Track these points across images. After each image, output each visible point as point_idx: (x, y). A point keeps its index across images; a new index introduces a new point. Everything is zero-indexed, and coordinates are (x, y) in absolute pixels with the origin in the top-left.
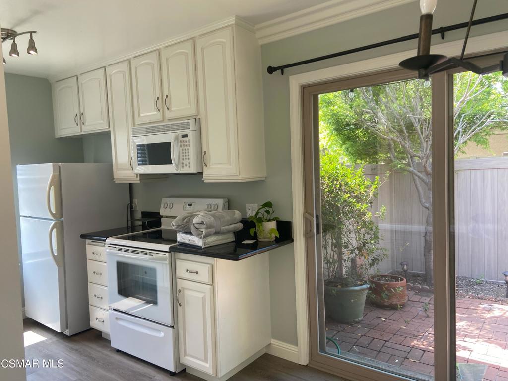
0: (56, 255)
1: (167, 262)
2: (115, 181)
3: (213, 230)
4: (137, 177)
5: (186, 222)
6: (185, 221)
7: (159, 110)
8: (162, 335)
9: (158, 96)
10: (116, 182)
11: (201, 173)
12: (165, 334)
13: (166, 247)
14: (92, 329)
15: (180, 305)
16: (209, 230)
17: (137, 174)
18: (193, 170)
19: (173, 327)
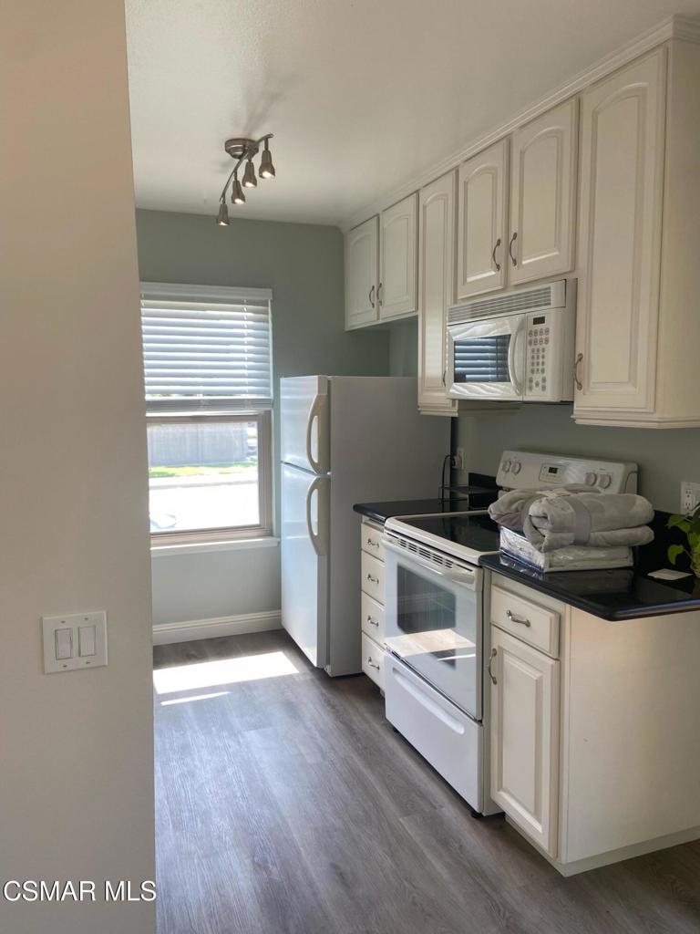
0: (316, 534)
1: (473, 587)
2: (420, 411)
3: (569, 536)
4: (454, 405)
5: (517, 510)
6: (514, 507)
7: (498, 267)
8: (461, 731)
9: (499, 236)
10: (422, 413)
11: (571, 403)
12: (463, 729)
13: (473, 555)
14: (364, 674)
15: (495, 683)
16: (558, 536)
17: (454, 400)
18: (549, 394)
19: (481, 721)
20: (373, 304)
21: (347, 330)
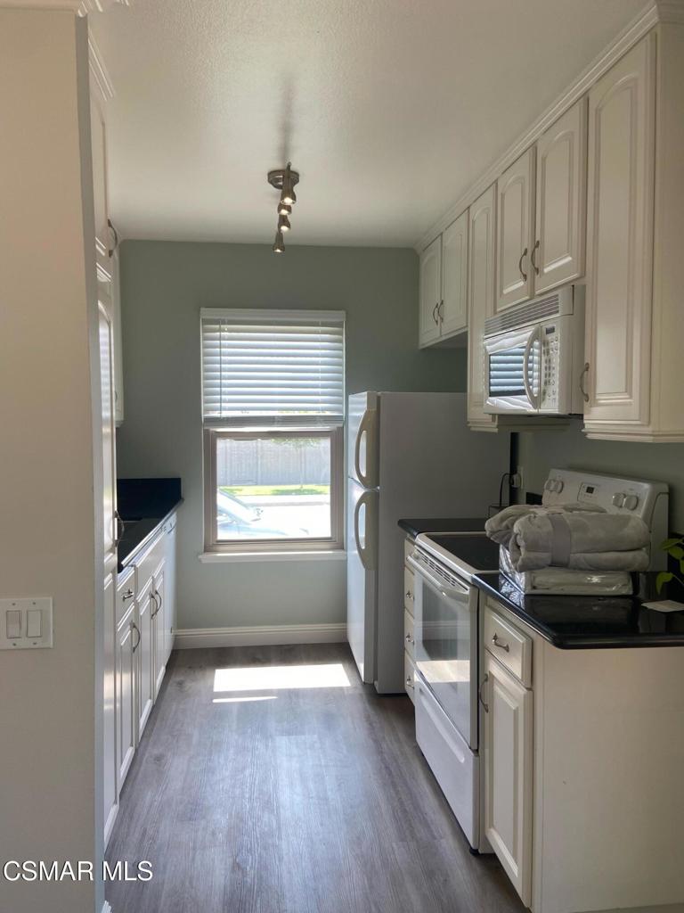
0: (363, 548)
1: (467, 606)
2: (469, 427)
4: (493, 420)
5: (507, 528)
6: (504, 524)
7: (525, 276)
8: (462, 760)
9: (526, 246)
10: (473, 429)
11: (581, 416)
12: (464, 757)
13: (468, 572)
14: (406, 695)
15: (487, 711)
17: (494, 415)
19: (477, 750)
20: (437, 322)
21: (421, 347)
